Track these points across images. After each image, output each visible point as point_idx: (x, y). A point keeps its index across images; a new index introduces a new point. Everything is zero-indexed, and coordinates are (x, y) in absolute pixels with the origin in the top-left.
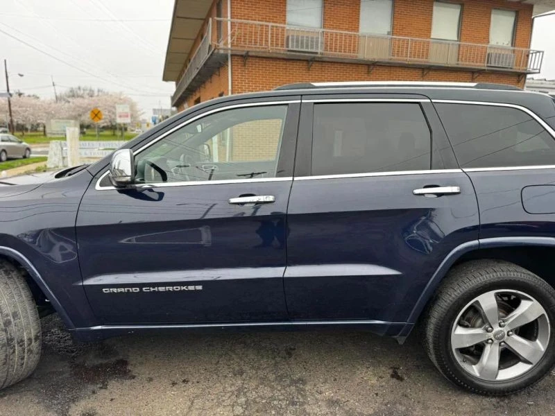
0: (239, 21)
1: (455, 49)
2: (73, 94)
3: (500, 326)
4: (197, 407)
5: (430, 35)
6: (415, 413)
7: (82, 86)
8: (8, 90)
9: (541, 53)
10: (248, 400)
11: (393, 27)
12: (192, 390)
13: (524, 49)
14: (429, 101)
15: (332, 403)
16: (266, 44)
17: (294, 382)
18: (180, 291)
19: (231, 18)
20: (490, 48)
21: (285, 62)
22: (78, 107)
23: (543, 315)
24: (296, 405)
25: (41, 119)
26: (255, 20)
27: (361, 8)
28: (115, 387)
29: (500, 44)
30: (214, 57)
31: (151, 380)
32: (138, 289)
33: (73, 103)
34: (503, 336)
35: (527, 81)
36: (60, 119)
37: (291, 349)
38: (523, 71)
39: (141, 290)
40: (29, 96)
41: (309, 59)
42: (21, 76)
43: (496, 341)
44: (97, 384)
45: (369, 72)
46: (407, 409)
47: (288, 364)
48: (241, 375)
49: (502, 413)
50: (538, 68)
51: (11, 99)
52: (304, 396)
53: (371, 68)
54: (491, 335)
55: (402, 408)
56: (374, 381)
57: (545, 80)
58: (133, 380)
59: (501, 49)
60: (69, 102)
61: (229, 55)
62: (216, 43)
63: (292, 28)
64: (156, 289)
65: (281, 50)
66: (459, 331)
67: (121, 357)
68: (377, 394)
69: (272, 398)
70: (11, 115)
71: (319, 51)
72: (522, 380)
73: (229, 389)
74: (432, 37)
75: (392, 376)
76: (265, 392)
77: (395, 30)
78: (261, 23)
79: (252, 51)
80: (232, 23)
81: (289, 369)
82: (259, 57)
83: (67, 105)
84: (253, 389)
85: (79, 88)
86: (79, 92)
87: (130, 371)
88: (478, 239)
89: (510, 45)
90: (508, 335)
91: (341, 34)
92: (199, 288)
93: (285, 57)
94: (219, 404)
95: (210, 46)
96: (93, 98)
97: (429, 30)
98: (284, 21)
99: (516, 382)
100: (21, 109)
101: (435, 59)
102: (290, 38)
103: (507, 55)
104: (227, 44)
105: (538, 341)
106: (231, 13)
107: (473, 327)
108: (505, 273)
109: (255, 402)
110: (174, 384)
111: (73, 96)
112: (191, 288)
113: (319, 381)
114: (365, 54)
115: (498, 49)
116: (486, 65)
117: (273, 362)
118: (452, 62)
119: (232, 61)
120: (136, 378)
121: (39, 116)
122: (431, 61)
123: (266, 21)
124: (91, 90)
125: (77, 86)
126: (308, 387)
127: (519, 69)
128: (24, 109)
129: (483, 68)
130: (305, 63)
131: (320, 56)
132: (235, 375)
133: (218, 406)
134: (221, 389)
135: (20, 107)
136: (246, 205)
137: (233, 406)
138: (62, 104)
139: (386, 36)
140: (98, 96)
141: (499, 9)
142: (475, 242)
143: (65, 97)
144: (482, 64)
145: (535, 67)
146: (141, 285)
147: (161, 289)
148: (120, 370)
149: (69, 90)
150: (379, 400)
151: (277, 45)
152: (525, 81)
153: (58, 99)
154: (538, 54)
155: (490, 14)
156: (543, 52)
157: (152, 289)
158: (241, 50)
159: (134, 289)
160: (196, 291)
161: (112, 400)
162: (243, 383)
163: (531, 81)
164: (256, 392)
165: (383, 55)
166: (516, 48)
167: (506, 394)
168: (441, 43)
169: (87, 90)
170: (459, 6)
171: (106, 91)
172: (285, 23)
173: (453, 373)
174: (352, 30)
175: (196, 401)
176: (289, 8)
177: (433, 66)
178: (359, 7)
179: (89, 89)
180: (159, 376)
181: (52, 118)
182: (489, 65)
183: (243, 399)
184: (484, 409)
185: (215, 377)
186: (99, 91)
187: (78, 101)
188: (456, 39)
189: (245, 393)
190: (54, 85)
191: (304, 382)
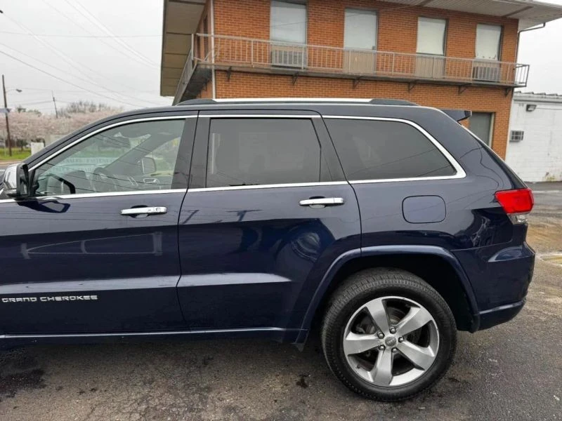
0: (222, 36)
1: (441, 63)
2: (74, 109)
3: (391, 332)
4: (96, 414)
5: (416, 50)
6: (305, 418)
7: (84, 101)
8: (6, 106)
9: (527, 67)
10: (148, 407)
11: (378, 42)
12: (97, 397)
13: (510, 63)
14: (319, 116)
15: (230, 409)
16: (249, 59)
17: (200, 390)
18: (76, 300)
19: (215, 34)
20: (476, 62)
21: (269, 78)
22: (79, 122)
23: (431, 321)
24: (194, 411)
25: (40, 134)
26: (239, 36)
27: (346, 24)
28: (23, 396)
29: (487, 58)
30: (198, 72)
31: (61, 388)
32: (35, 298)
33: (74, 118)
34: (394, 343)
35: (515, 94)
36: (59, 134)
37: (209, 359)
38: (511, 85)
39: (38, 299)
40: (30, 111)
41: (293, 74)
42: (20, 91)
43: (388, 348)
44: (6, 392)
45: (354, 87)
46: (299, 415)
47: (200, 373)
48: (151, 384)
49: (390, 418)
50: (525, 81)
51: (9, 114)
52: (205, 404)
53: (355, 83)
54: (383, 341)
55: (294, 414)
56: (278, 388)
57: (533, 93)
58: (42, 389)
59: (486, 63)
60: (70, 117)
61: (213, 71)
62: (197, 59)
63: (275, 43)
64: (53, 298)
65: (265, 65)
66: (351, 337)
67: (39, 367)
68: (276, 401)
69: (172, 406)
70: (8, 131)
71: (303, 66)
72: (416, 385)
73: (133, 397)
74: (417, 51)
75: (298, 384)
76: (168, 399)
77: (379, 45)
78: (244, 38)
79: (235, 67)
80: (215, 38)
81: (199, 378)
82: (244, 72)
83: (68, 120)
84: (157, 397)
85: (81, 104)
86: (80, 107)
87: (42, 380)
88: (360, 248)
89: (496, 59)
90: (400, 341)
91: (325, 50)
92: (94, 297)
93: (270, 72)
94: (119, 411)
95: (193, 62)
96: (94, 113)
97: (414, 45)
98: (268, 37)
99: (410, 388)
100: (20, 124)
101: (421, 73)
102: (274, 53)
103: (492, 69)
104: (211, 60)
105: (429, 347)
106: (215, 29)
107: (368, 333)
108: (391, 280)
109: (155, 409)
110: (81, 392)
111: (75, 111)
112: (86, 297)
113: (225, 388)
114: (350, 69)
115: (483, 62)
116: (471, 78)
117: (187, 371)
118: (437, 75)
119: (215, 76)
120: (46, 388)
121: (38, 131)
122: (415, 75)
123: (249, 37)
124: (92, 105)
125: (78, 102)
126: (211, 395)
127: (507, 83)
128: (23, 124)
129: (469, 82)
130: (289, 78)
131: (303, 71)
132: (145, 384)
133: (117, 413)
134: (126, 397)
135: (19, 122)
136: (138, 217)
137: (131, 413)
138: (63, 120)
139: (371, 51)
140: (99, 111)
141: (484, 24)
142: (358, 250)
143: (67, 113)
144: (468, 78)
145: (521, 81)
146: (38, 295)
147: (58, 299)
148: (34, 379)
149: (70, 106)
150: (276, 406)
151: (260, 60)
152: (512, 94)
153: (59, 114)
154: (524, 68)
155: (476, 29)
156: (529, 66)
157: (49, 299)
158: (225, 65)
159: (31, 298)
160: (91, 301)
161: (15, 408)
162: (149, 392)
163: (518, 94)
164: (159, 400)
165: (367, 69)
166: (501, 62)
167: (400, 399)
168: (425, 57)
169: (88, 105)
170: (444, 21)
171: (108, 106)
172: (269, 39)
173: (347, 379)
174: (337, 45)
175: (97, 409)
176: (272, 23)
177: (418, 80)
178: (343, 23)
179: (90, 104)
180: (69, 386)
181: (51, 133)
182: (475, 79)
183: (144, 407)
184: (374, 414)
185: (125, 385)
186: (100, 106)
187: (79, 116)
188: (442, 54)
189: (147, 401)
190: (54, 101)
191: (209, 389)
